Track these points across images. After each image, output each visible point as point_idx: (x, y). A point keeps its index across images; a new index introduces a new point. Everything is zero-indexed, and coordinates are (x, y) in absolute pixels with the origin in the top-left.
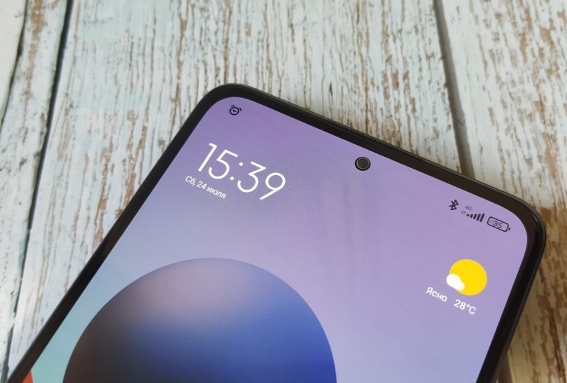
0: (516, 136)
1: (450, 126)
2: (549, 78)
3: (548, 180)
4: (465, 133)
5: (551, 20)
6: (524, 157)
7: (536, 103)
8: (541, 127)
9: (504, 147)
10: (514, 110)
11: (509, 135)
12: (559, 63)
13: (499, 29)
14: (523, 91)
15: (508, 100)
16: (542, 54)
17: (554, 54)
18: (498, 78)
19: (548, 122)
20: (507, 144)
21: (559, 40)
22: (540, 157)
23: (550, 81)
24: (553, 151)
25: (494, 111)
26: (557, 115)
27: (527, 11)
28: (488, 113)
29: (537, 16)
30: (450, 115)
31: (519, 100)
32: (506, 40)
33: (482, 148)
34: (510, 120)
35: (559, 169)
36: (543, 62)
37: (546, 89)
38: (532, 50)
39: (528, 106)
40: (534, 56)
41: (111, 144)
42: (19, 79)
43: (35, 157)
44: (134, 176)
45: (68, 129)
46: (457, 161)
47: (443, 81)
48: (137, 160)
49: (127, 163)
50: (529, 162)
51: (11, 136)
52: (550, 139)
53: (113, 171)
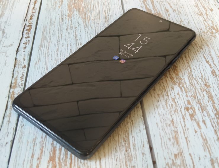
0: (165, 131)
1: (144, 129)
2: (175, 113)
3: (176, 145)
4: (149, 130)
5: (175, 96)
6: (168, 138)
7: (171, 121)
8: (173, 129)
10: (164, 123)
11: (163, 131)
12: (178, 108)
13: (159, 99)
14: (167, 117)
15: (162, 120)
16: (172, 106)
17: (176, 106)
18: (159, 113)
19: (175, 127)
20: (163, 134)
21: (177, 102)
22: (173, 138)
23: (175, 114)
24: (177, 136)
25: (158, 123)
27: (167, 93)
28: (156, 125)
30: (144, 125)
31: (166, 120)
32: (161, 102)
33: (154, 136)
34: (163, 126)
35: (179, 142)
36: (173, 108)
37: (174, 117)
38: (169, 105)
39: (169, 122)
40: (170, 107)
41: (36, 137)
42: (6, 117)
43: (11, 141)
44: (43, 147)
45: (22, 133)
46: (147, 139)
47: (142, 114)
48: (44, 141)
49: (41, 143)
50: (170, 139)
51: (3, 135)
52: (176, 132)
53: (36, 145)
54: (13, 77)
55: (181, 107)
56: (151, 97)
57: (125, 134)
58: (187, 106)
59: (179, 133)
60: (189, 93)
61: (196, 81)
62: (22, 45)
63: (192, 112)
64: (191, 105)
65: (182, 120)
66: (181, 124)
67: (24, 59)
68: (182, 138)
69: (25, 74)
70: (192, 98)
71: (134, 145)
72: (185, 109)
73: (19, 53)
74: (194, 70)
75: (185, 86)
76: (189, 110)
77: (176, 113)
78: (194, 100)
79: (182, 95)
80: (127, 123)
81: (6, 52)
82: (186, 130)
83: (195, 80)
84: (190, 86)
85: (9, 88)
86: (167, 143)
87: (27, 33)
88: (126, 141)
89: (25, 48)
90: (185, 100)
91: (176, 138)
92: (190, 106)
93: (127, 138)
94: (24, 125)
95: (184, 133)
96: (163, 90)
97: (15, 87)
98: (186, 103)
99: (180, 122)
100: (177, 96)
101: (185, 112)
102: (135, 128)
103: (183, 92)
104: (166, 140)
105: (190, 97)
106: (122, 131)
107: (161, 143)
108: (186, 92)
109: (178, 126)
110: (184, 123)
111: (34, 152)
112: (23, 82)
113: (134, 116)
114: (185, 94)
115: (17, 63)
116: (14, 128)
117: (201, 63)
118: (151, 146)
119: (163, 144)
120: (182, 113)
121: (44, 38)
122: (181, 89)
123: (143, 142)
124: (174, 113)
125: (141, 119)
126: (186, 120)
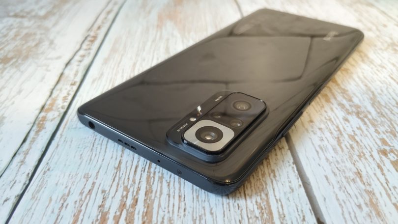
0: (347, 192)
1: (300, 185)
2: (360, 159)
3: (376, 218)
4: (311, 189)
5: (353, 131)
6: (355, 204)
7: (355, 173)
8: (363, 187)
9: (341, 198)
10: (342, 177)
11: (342, 191)
12: (364, 151)
13: (323, 135)
14: (345, 166)
15: (337, 171)
16: (352, 147)
17: (360, 147)
18: (327, 159)
19: (366, 184)
20: (342, 196)
21: (361, 141)
22: (366, 204)
23: (362, 161)
24: (374, 201)
25: (329, 177)
26: (371, 179)
27: (338, 127)
28: (325, 179)
29: (344, 129)
30: (300, 179)
31: (344, 171)
32: (328, 140)
33: (325, 199)
34: (340, 182)
35: (381, 211)
36: (354, 151)
37: (360, 165)
38: (346, 146)
39: (351, 175)
40: (348, 148)
41: (69, 192)
42: (19, 154)
43: (16, 197)
44: (80, 211)
45: (43, 182)
46: (309, 206)
47: (292, 161)
48: (84, 201)
49: (78, 203)
50: (359, 207)
51: (4, 185)
52: (371, 193)
53: (66, 207)
54: (50, 96)
55: (371, 148)
56: (306, 132)
57: (260, 195)
58: (382, 148)
59: (378, 195)
60: (381, 128)
61: (389, 109)
62: (77, 58)
63: (394, 158)
64: (390, 146)
65: (378, 172)
66: (378, 179)
67: (76, 75)
68: (386, 206)
69: (72, 94)
70: (388, 134)
71: (283, 216)
72: (378, 153)
73: (69, 67)
74: (380, 94)
75: (370, 117)
76: (389, 155)
77: (362, 159)
78: (393, 138)
79: (367, 130)
80: (263, 175)
81: (48, 66)
82: (390, 190)
83: (387, 108)
84: (379, 116)
85: (38, 112)
86: (355, 213)
87: (88, 45)
88: (264, 208)
89: (80, 61)
90: (375, 138)
91: (374, 205)
92: (387, 148)
93: (265, 203)
94: (51, 169)
95: (389, 195)
96: (329, 122)
97: (50, 109)
98: (380, 143)
99: (375, 174)
100: (358, 132)
101: (381, 158)
102: (279, 184)
103: (368, 126)
104: (352, 208)
105: (384, 134)
106: (253, 188)
107: (343, 214)
108: (374, 125)
109: (372, 182)
110: (383, 176)
111: (58, 221)
112: (66, 104)
113: (275, 164)
114: (372, 129)
115: (63, 79)
116: (29, 174)
117: (389, 87)
118: (322, 220)
119: (347, 216)
120: (374, 159)
121: (114, 50)
122: (363, 120)
123: (302, 211)
124: (358, 159)
125: (291, 168)
126: (385, 171)
